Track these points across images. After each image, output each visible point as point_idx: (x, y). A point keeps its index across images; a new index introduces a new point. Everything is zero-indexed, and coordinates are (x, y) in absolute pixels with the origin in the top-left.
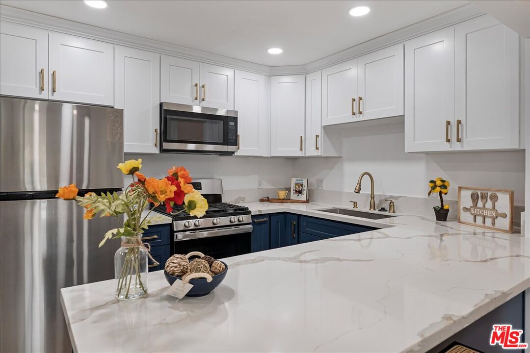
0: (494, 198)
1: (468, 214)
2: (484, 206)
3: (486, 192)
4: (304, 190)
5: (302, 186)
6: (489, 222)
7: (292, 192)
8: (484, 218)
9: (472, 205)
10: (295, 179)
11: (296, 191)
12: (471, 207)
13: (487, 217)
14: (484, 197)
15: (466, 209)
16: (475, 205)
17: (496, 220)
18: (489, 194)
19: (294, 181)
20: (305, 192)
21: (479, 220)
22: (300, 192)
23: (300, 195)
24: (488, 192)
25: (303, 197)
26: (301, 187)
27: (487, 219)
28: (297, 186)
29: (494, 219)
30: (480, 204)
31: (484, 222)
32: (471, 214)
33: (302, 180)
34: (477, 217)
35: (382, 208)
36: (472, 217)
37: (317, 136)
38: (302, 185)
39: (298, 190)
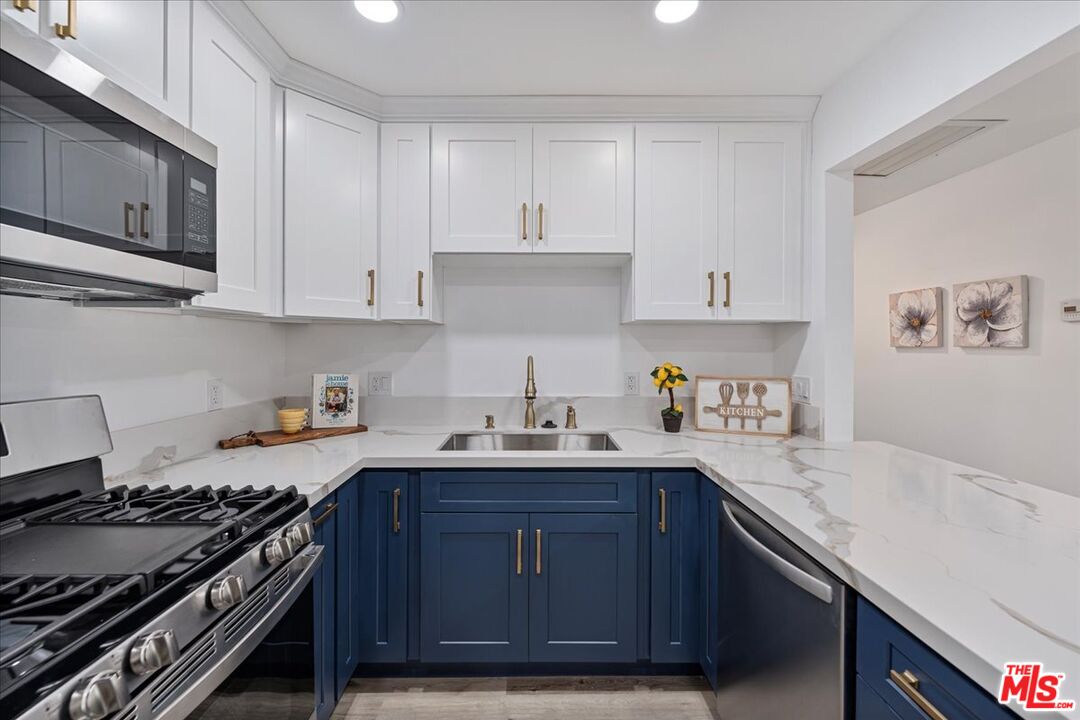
0: (760, 390)
1: (714, 415)
2: (743, 403)
3: (745, 382)
4: (351, 401)
5: (345, 393)
6: (751, 425)
7: (317, 408)
8: (743, 419)
9: (721, 402)
10: (324, 377)
11: (329, 407)
12: (719, 405)
13: (749, 417)
14: (743, 390)
15: (709, 410)
16: (726, 401)
17: (763, 422)
18: (751, 386)
19: (320, 381)
20: (354, 407)
21: (734, 424)
22: (340, 408)
23: (341, 414)
24: (750, 381)
25: (350, 419)
26: (341, 395)
27: (747, 421)
28: (332, 395)
29: (759, 420)
30: (735, 400)
31: (743, 426)
32: (720, 415)
33: (344, 379)
34: (730, 420)
35: (547, 422)
36: (723, 419)
37: (421, 275)
38: (345, 391)
39: (333, 404)
